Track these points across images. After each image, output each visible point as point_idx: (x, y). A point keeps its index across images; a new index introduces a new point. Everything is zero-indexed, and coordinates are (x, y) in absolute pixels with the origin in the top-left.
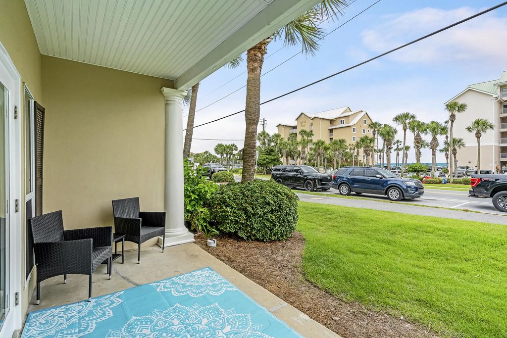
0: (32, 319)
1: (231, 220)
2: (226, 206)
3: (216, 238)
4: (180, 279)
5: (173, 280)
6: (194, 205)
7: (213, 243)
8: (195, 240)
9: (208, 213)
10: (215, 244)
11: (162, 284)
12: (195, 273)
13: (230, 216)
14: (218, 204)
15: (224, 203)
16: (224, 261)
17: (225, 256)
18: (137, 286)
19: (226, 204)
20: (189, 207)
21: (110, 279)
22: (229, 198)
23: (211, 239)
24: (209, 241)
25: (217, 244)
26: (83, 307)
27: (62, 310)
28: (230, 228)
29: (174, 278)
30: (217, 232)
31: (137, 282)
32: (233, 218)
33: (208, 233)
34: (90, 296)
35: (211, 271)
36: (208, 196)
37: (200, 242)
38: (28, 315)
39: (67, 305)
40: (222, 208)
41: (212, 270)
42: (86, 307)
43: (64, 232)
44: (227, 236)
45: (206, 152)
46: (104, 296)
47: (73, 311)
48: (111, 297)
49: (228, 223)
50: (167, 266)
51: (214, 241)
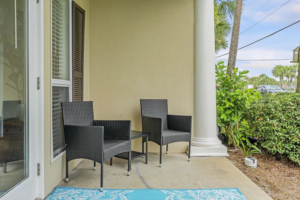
0: (55, 193)
1: (279, 137)
2: (272, 118)
3: (258, 158)
4: (196, 193)
5: (187, 193)
6: (230, 114)
7: (252, 163)
8: (228, 155)
9: (248, 127)
10: (255, 165)
11: (173, 194)
12: (217, 191)
13: (277, 131)
14: (260, 115)
15: (268, 114)
16: (264, 187)
17: (267, 182)
18: (148, 188)
19: (271, 116)
20: (223, 116)
21: (128, 175)
22: (276, 108)
23: (249, 158)
24: (246, 159)
25: (258, 166)
26: (94, 194)
27: (78, 193)
28: (276, 147)
29: (189, 191)
30: (258, 149)
31: (150, 184)
32: (281, 134)
33: (247, 150)
34: (102, 186)
35: (238, 194)
36: (248, 105)
37: (234, 159)
38: (55, 188)
39: (84, 189)
40: (265, 120)
41: (241, 194)
42: (96, 195)
43: (93, 121)
44: (274, 158)
45: (263, 75)
46: (115, 190)
47: (84, 196)
48: (120, 192)
49: (274, 141)
50: (188, 176)
51: (254, 160)
